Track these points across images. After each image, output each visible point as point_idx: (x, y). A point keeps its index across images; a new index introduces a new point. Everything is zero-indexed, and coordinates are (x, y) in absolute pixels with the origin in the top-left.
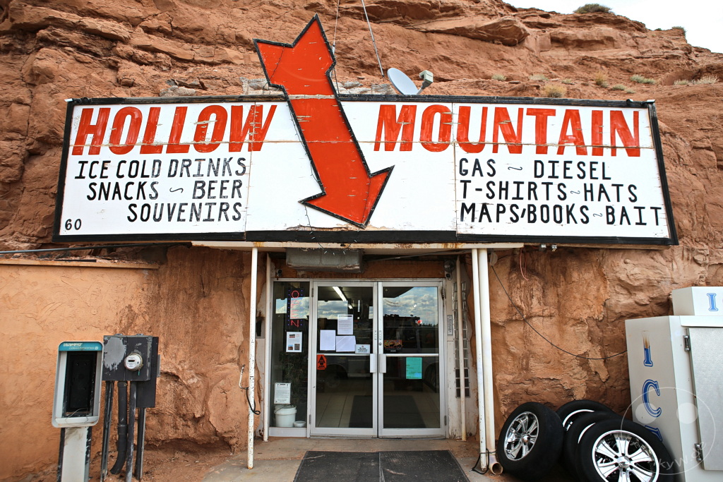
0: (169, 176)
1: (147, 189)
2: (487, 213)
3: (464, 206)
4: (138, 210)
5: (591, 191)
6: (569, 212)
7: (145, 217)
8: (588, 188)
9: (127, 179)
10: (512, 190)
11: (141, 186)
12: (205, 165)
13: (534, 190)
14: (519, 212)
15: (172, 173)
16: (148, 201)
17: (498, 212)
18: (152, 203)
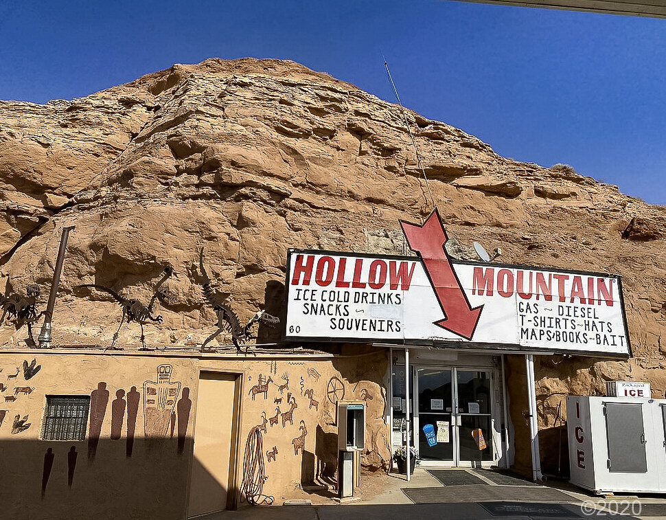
0: (355, 302)
1: (342, 310)
2: (535, 335)
3: (522, 329)
4: (337, 322)
5: (588, 325)
6: (577, 337)
7: (341, 327)
8: (587, 323)
9: (328, 303)
10: (547, 321)
11: (338, 307)
12: (376, 297)
13: (559, 322)
14: (551, 335)
15: (357, 300)
16: (343, 317)
17: (541, 335)
18: (346, 318)
